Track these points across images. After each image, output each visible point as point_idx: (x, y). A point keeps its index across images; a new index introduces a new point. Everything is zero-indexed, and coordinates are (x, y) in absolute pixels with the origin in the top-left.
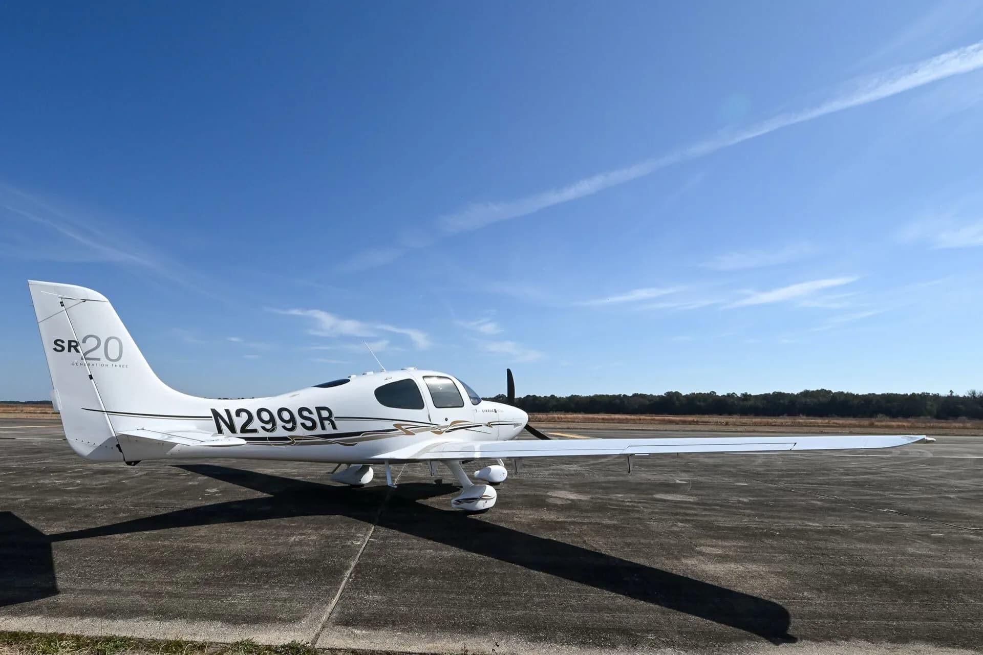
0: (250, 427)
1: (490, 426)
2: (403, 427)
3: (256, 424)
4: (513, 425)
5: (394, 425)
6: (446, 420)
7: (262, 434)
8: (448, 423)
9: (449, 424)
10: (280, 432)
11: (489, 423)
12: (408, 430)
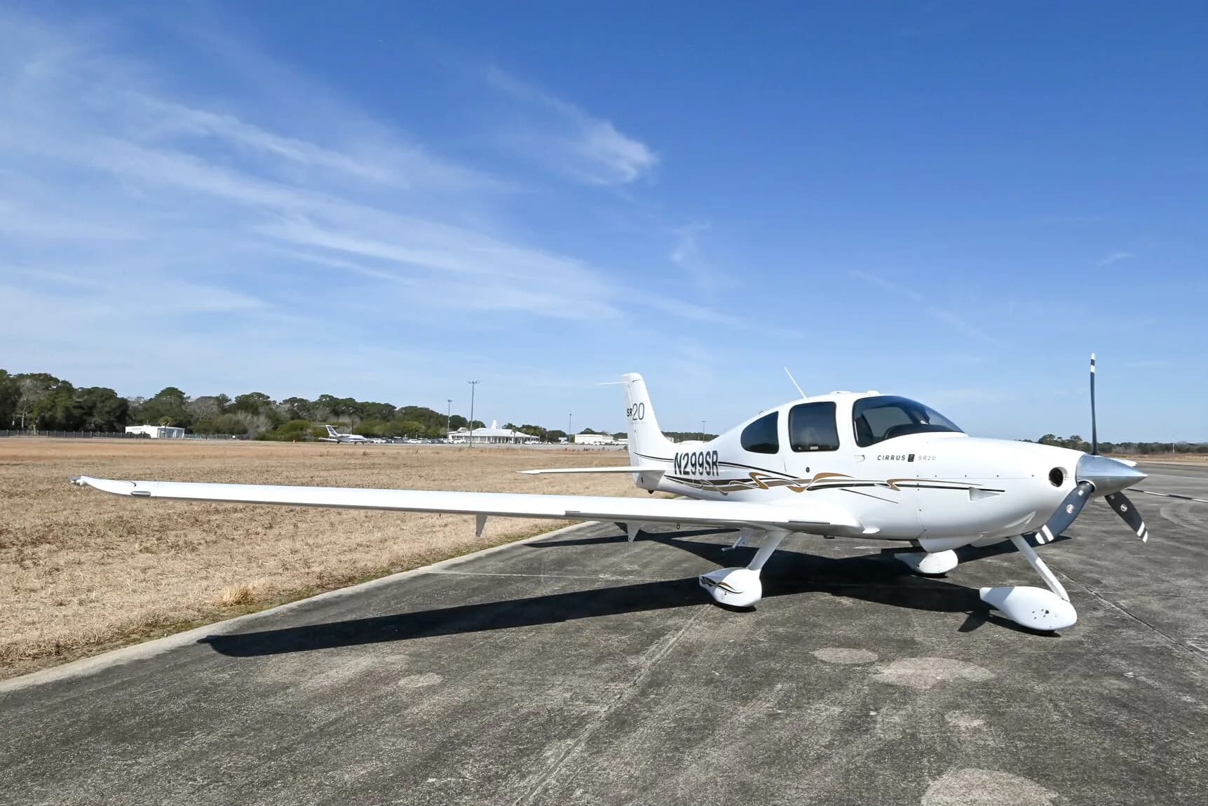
0: (687, 470)
1: (893, 488)
2: (757, 477)
3: (689, 469)
4: (968, 491)
5: (751, 474)
6: (808, 470)
7: (691, 477)
8: (811, 476)
9: (812, 478)
10: (697, 477)
11: (890, 481)
12: (762, 481)
